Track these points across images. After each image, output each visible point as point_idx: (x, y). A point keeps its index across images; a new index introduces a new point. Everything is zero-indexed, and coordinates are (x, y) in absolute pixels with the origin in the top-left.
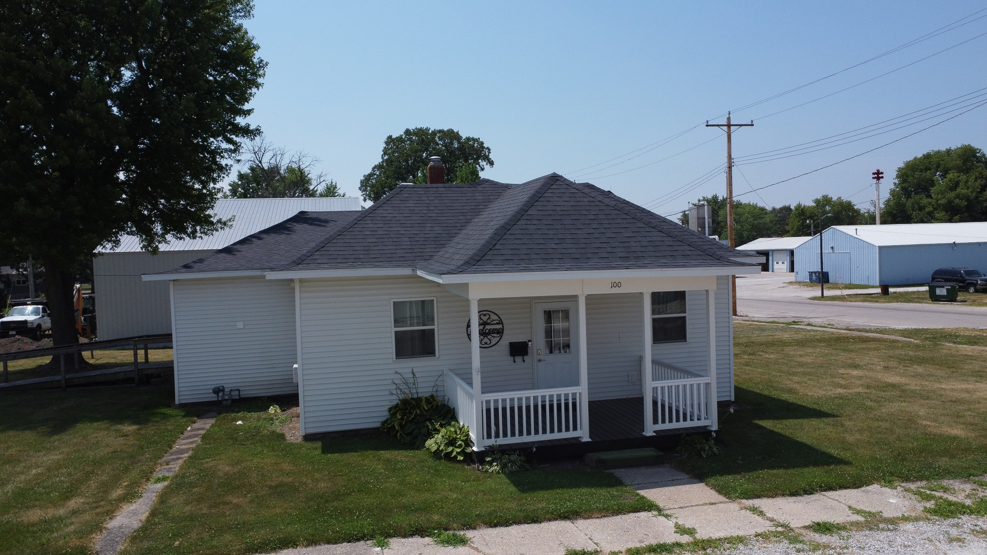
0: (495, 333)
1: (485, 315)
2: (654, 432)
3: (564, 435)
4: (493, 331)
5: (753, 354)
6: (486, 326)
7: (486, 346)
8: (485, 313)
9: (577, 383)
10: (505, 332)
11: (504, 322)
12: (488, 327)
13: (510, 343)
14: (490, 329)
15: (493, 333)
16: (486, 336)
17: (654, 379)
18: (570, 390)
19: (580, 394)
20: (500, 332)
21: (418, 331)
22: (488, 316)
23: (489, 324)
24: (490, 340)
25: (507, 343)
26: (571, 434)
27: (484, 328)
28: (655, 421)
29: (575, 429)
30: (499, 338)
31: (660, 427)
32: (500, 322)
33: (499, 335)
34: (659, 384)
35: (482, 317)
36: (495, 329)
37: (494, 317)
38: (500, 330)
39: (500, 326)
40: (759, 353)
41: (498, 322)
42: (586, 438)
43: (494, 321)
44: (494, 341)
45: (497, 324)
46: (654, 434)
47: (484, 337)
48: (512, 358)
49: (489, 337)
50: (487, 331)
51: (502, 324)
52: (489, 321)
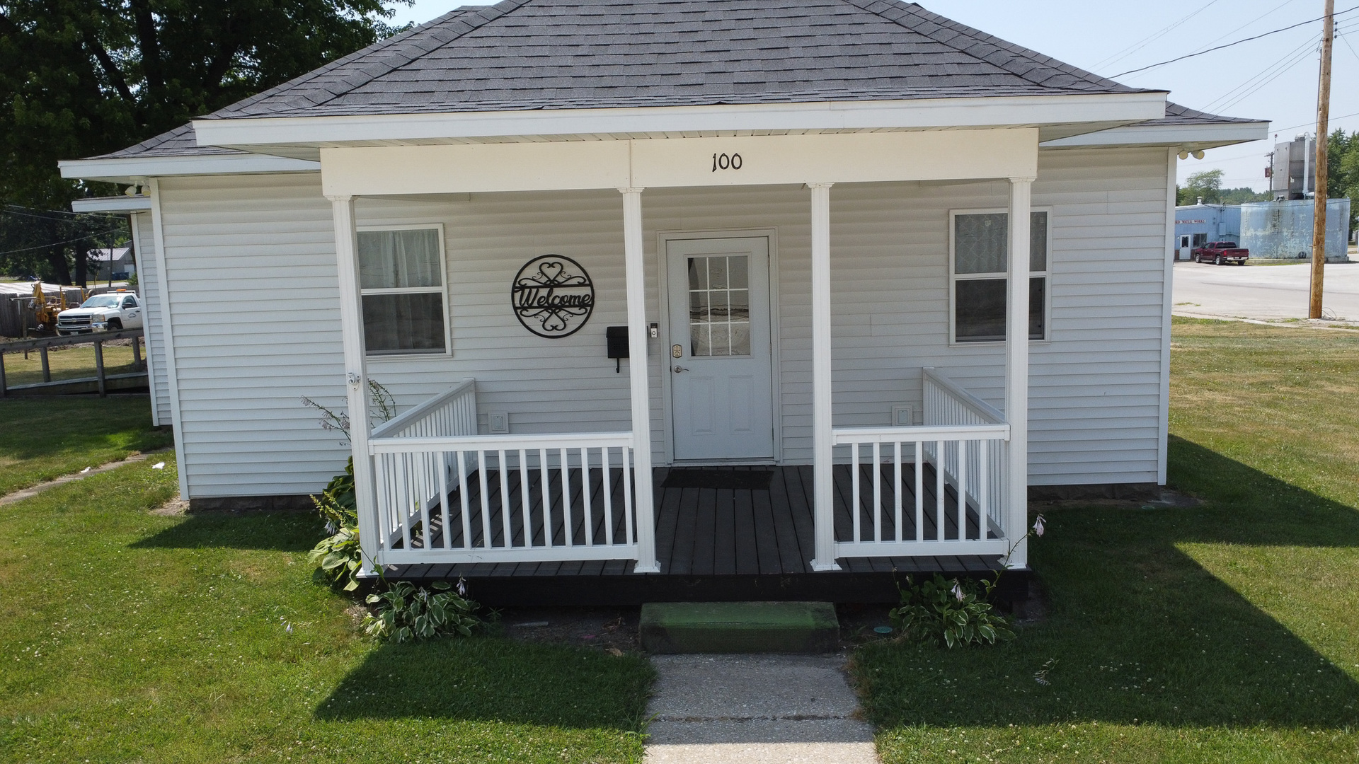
0: (574, 306)
1: (551, 265)
2: (839, 561)
3: (589, 552)
4: (570, 302)
5: (1305, 384)
6: (555, 289)
7: (555, 333)
8: (551, 260)
9: (625, 424)
10: (598, 303)
11: (594, 281)
12: (559, 292)
13: (609, 329)
14: (563, 297)
15: (570, 306)
16: (554, 312)
17: (839, 421)
18: (604, 441)
19: (631, 452)
20: (586, 304)
21: (413, 296)
22: (558, 268)
23: (560, 285)
24: (563, 320)
25: (604, 329)
26: (609, 552)
27: (550, 294)
28: (842, 532)
29: (619, 538)
30: (586, 315)
31: (857, 549)
32: (587, 283)
33: (583, 311)
34: (855, 437)
35: (545, 268)
36: (575, 297)
37: (571, 270)
38: (587, 301)
39: (587, 291)
40: (1318, 382)
41: (582, 281)
42: (648, 565)
43: (571, 278)
44: (573, 323)
45: (580, 285)
46: (837, 568)
47: (551, 314)
48: (613, 362)
49: (562, 314)
50: (557, 301)
51: (591, 285)
52: (560, 279)
